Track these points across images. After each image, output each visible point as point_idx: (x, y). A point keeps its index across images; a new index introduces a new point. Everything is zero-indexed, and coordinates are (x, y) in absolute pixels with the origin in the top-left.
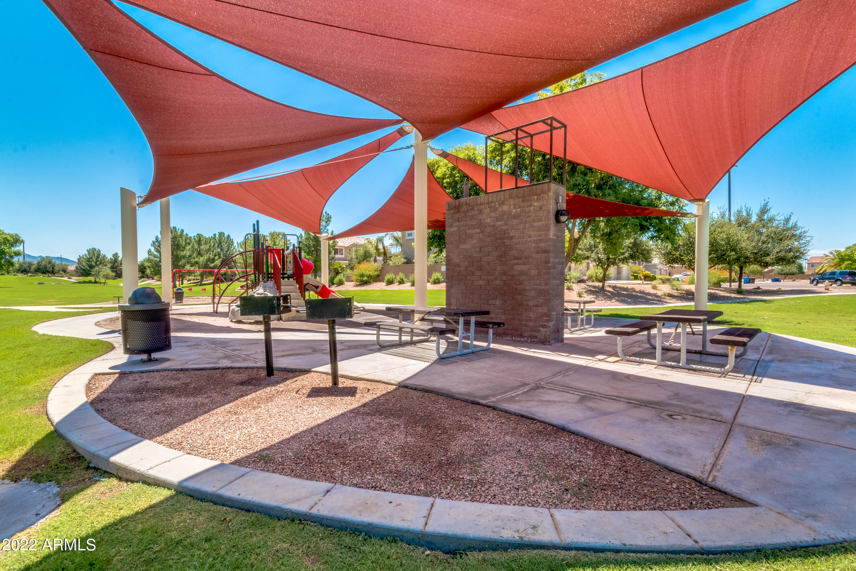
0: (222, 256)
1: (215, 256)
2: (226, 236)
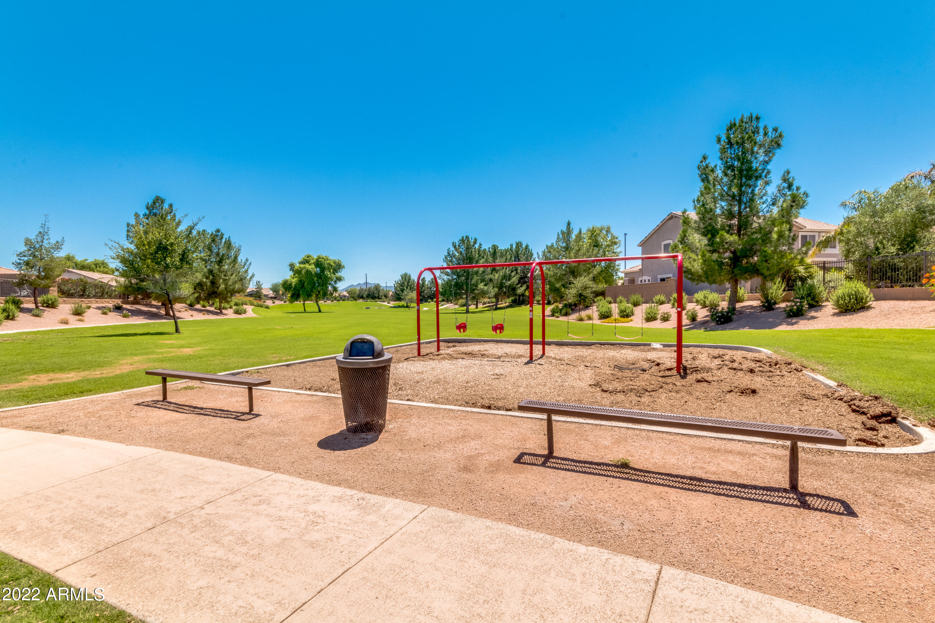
0: (519, 271)
1: (512, 271)
2: (524, 246)
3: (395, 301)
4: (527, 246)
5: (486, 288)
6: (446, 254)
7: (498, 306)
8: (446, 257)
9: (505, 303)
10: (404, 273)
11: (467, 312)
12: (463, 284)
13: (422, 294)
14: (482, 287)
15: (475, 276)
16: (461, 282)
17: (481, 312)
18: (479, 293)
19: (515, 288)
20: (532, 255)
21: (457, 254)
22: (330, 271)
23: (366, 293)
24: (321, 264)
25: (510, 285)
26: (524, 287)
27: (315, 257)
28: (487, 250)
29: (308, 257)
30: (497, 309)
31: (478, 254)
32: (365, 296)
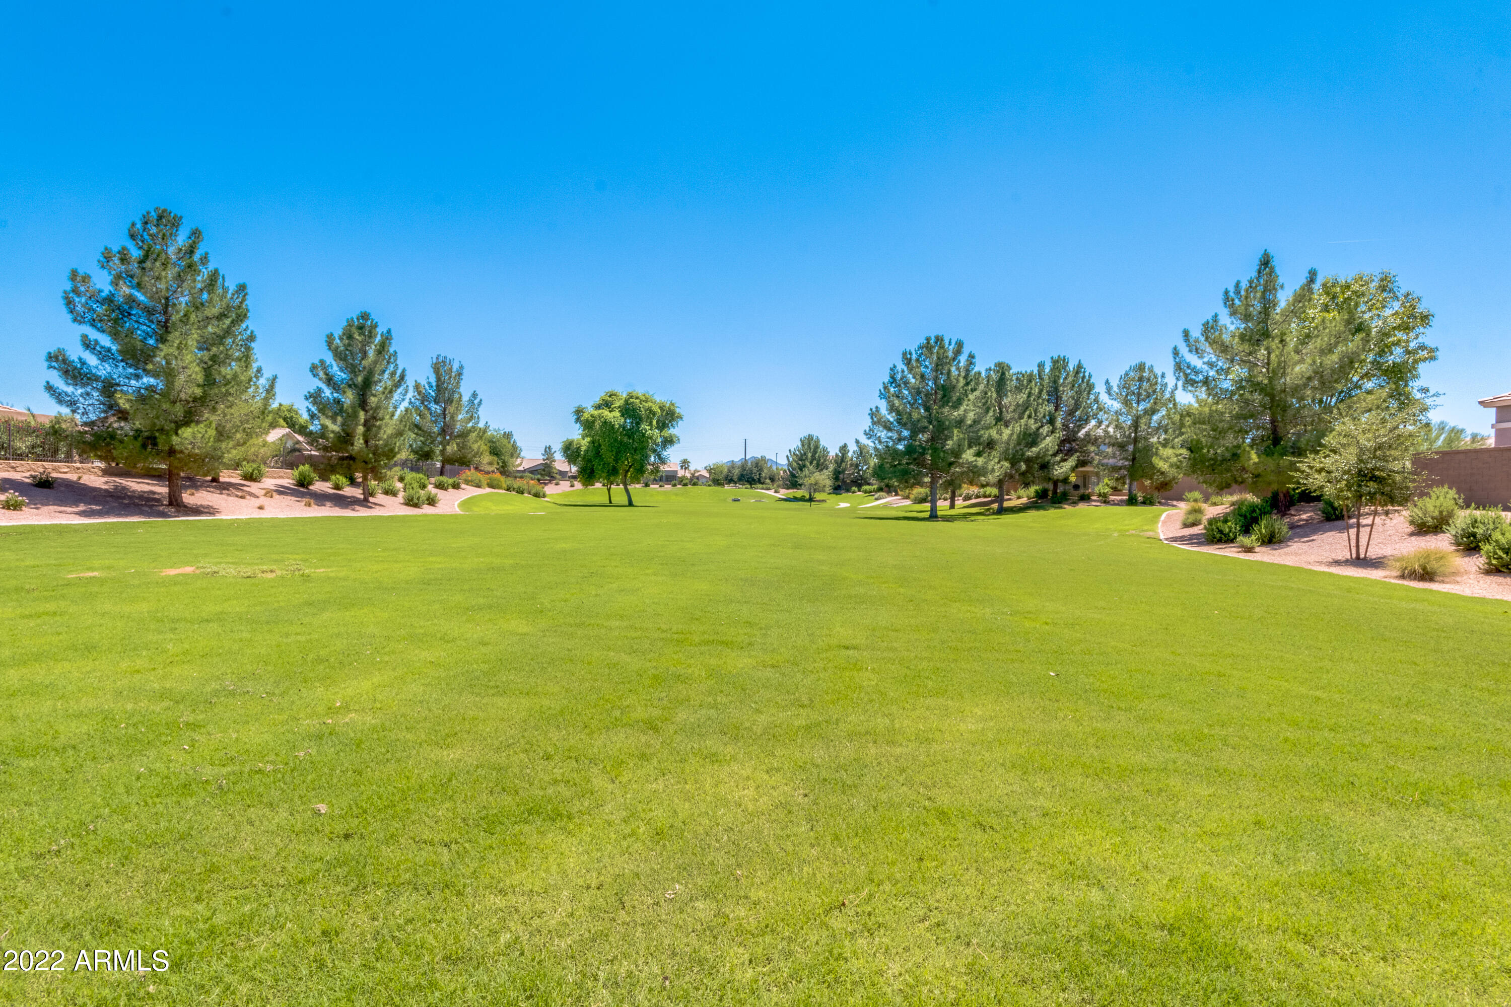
3: (788, 489)
4: (1079, 368)
5: (980, 461)
6: (887, 379)
7: (1006, 504)
8: (885, 388)
9: (1019, 498)
10: (806, 434)
11: (934, 516)
12: (924, 449)
13: (841, 476)
14: (972, 459)
15: (955, 431)
16: (920, 446)
17: (965, 516)
18: (963, 473)
19: (1048, 462)
20: (1091, 387)
21: (913, 381)
22: (651, 424)
23: (736, 472)
24: (634, 410)
25: (1038, 457)
26: (1071, 462)
27: (625, 396)
28: (983, 374)
29: (610, 396)
30: (1001, 511)
31: (965, 377)
32: (735, 478)
